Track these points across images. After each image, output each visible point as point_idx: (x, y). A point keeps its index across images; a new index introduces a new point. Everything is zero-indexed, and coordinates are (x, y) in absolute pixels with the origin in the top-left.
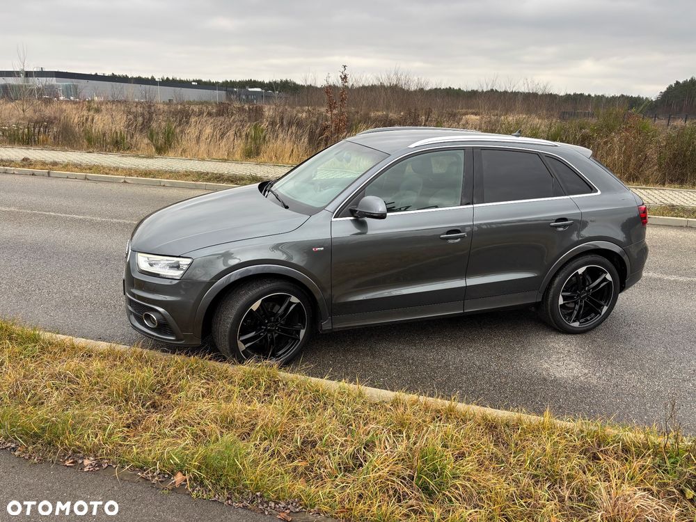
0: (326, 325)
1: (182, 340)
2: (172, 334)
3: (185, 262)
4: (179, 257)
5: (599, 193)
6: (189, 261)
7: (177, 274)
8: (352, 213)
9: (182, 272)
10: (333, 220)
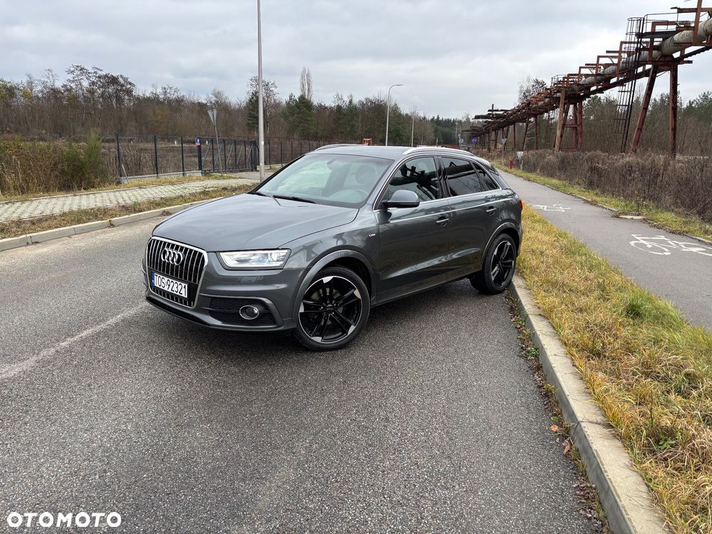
1: (281, 326)
4: (276, 249)
5: (501, 189)
6: (286, 252)
7: (278, 264)
8: (386, 205)
9: (281, 262)
10: (374, 211)
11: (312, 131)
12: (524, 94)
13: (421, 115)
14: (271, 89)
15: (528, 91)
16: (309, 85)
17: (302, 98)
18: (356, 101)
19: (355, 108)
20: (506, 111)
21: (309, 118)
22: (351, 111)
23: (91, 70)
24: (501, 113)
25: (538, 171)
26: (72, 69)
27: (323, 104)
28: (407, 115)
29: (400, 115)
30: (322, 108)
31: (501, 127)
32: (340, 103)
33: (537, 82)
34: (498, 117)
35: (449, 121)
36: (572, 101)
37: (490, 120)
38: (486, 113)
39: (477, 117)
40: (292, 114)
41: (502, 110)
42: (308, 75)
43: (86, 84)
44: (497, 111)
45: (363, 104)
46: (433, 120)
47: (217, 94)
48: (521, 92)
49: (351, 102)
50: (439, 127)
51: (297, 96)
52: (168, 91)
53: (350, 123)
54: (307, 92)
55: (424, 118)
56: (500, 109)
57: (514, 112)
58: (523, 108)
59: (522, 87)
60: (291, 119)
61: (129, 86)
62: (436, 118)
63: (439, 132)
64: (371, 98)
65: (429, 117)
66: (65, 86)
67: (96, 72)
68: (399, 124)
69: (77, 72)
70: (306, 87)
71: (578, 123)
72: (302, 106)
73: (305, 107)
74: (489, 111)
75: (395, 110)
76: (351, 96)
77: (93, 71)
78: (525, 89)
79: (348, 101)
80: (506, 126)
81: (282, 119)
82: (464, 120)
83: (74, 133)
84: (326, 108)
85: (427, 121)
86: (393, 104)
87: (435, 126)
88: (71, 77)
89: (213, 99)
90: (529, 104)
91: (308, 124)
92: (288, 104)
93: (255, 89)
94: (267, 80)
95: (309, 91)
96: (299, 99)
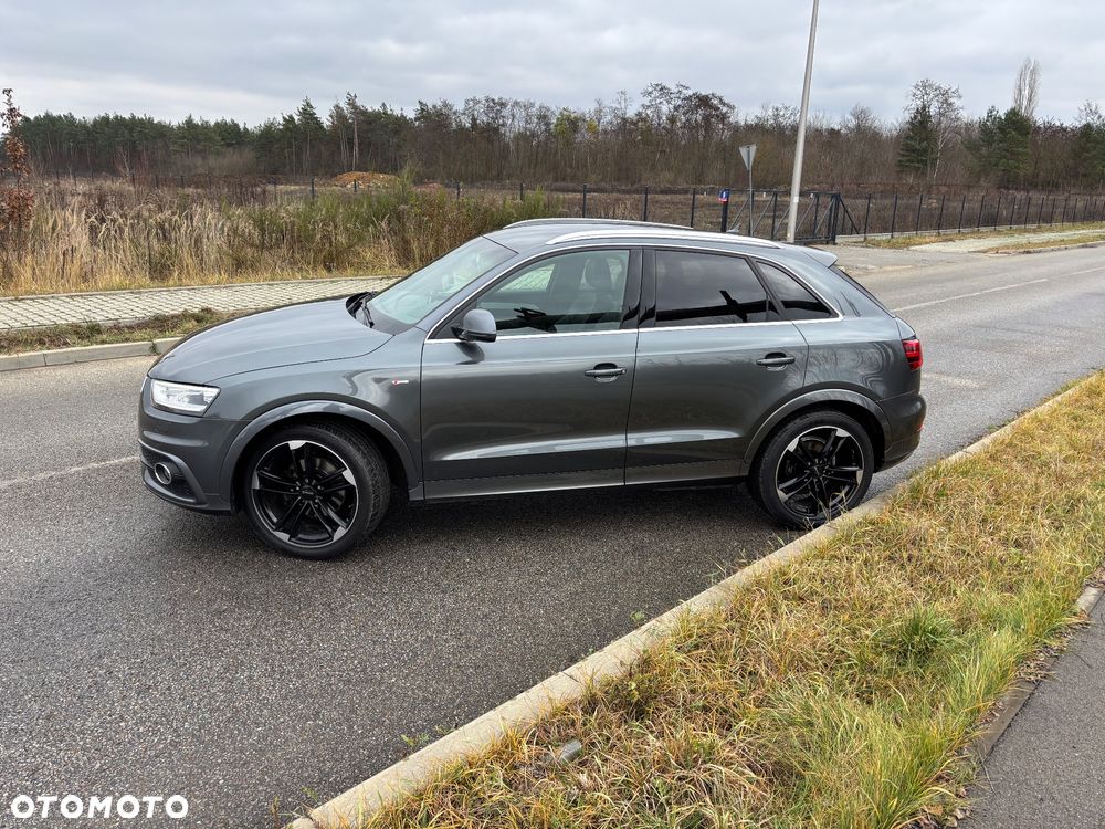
0: (416, 495)
1: (204, 503)
2: (192, 494)
3: (210, 393)
4: (203, 386)
5: (841, 317)
6: (216, 391)
7: (199, 408)
8: (456, 333)
9: (204, 407)
10: (427, 341)
14: (951, 100)
16: (1032, 90)
17: (1013, 113)
21: (1020, 149)
23: (674, 89)
26: (650, 89)
32: (1091, 120)
40: (988, 142)
42: (1033, 72)
43: (665, 108)
47: (860, 114)
51: (1003, 110)
52: (782, 113)
54: (1025, 103)
60: (984, 152)
61: (724, 109)
66: (639, 114)
67: (680, 92)
69: (656, 93)
70: (1026, 93)
72: (1014, 129)
77: (676, 91)
81: (967, 153)
83: (639, 181)
88: (646, 101)
89: (853, 123)
91: (1018, 161)
92: (983, 125)
93: (919, 102)
94: (944, 87)
95: (1030, 100)
96: (1007, 115)
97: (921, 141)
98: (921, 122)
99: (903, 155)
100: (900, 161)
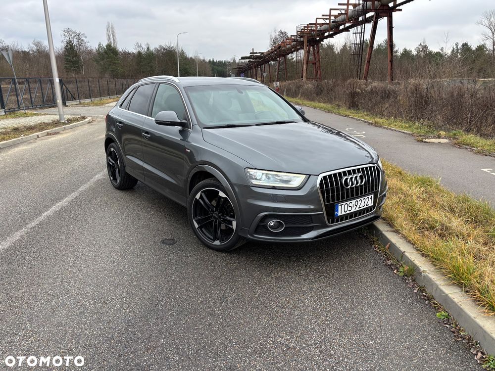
11: (119, 71)
12: (274, 41)
13: (202, 58)
14: (82, 38)
15: (276, 39)
16: (113, 36)
17: (109, 46)
18: (152, 48)
19: (152, 53)
20: (262, 53)
21: (116, 62)
22: (149, 56)
24: (259, 54)
25: (299, 96)
27: (126, 51)
28: (191, 58)
29: (186, 58)
30: (126, 54)
31: (260, 64)
32: (140, 50)
33: (282, 33)
34: (257, 57)
35: (221, 62)
36: (312, 44)
37: (252, 60)
38: (249, 55)
39: (243, 58)
40: (103, 59)
41: (259, 53)
42: (112, 28)
44: (256, 53)
45: (158, 51)
46: (210, 61)
47: (37, 44)
48: (271, 40)
49: (148, 49)
50: (215, 67)
51: (104, 44)
53: (149, 64)
54: (112, 42)
55: (204, 60)
56: (258, 52)
57: (269, 54)
58: (276, 51)
59: (271, 36)
60: (102, 62)
62: (211, 60)
63: (215, 70)
64: (163, 45)
65: (207, 60)
68: (186, 65)
70: (112, 38)
71: (317, 60)
72: (110, 53)
73: (112, 53)
74: (251, 53)
75: (182, 54)
76: (148, 44)
78: (274, 37)
79: (146, 48)
80: (262, 64)
81: (95, 63)
82: (232, 61)
84: (129, 54)
85: (206, 63)
86: (180, 50)
87: (212, 66)
89: (35, 48)
90: (279, 47)
91: (116, 67)
92: (98, 51)
93: (68, 39)
94: (78, 32)
95: (114, 40)
96: (106, 46)
97: (73, 57)
98: (70, 48)
99: (66, 64)
100: (65, 67)
